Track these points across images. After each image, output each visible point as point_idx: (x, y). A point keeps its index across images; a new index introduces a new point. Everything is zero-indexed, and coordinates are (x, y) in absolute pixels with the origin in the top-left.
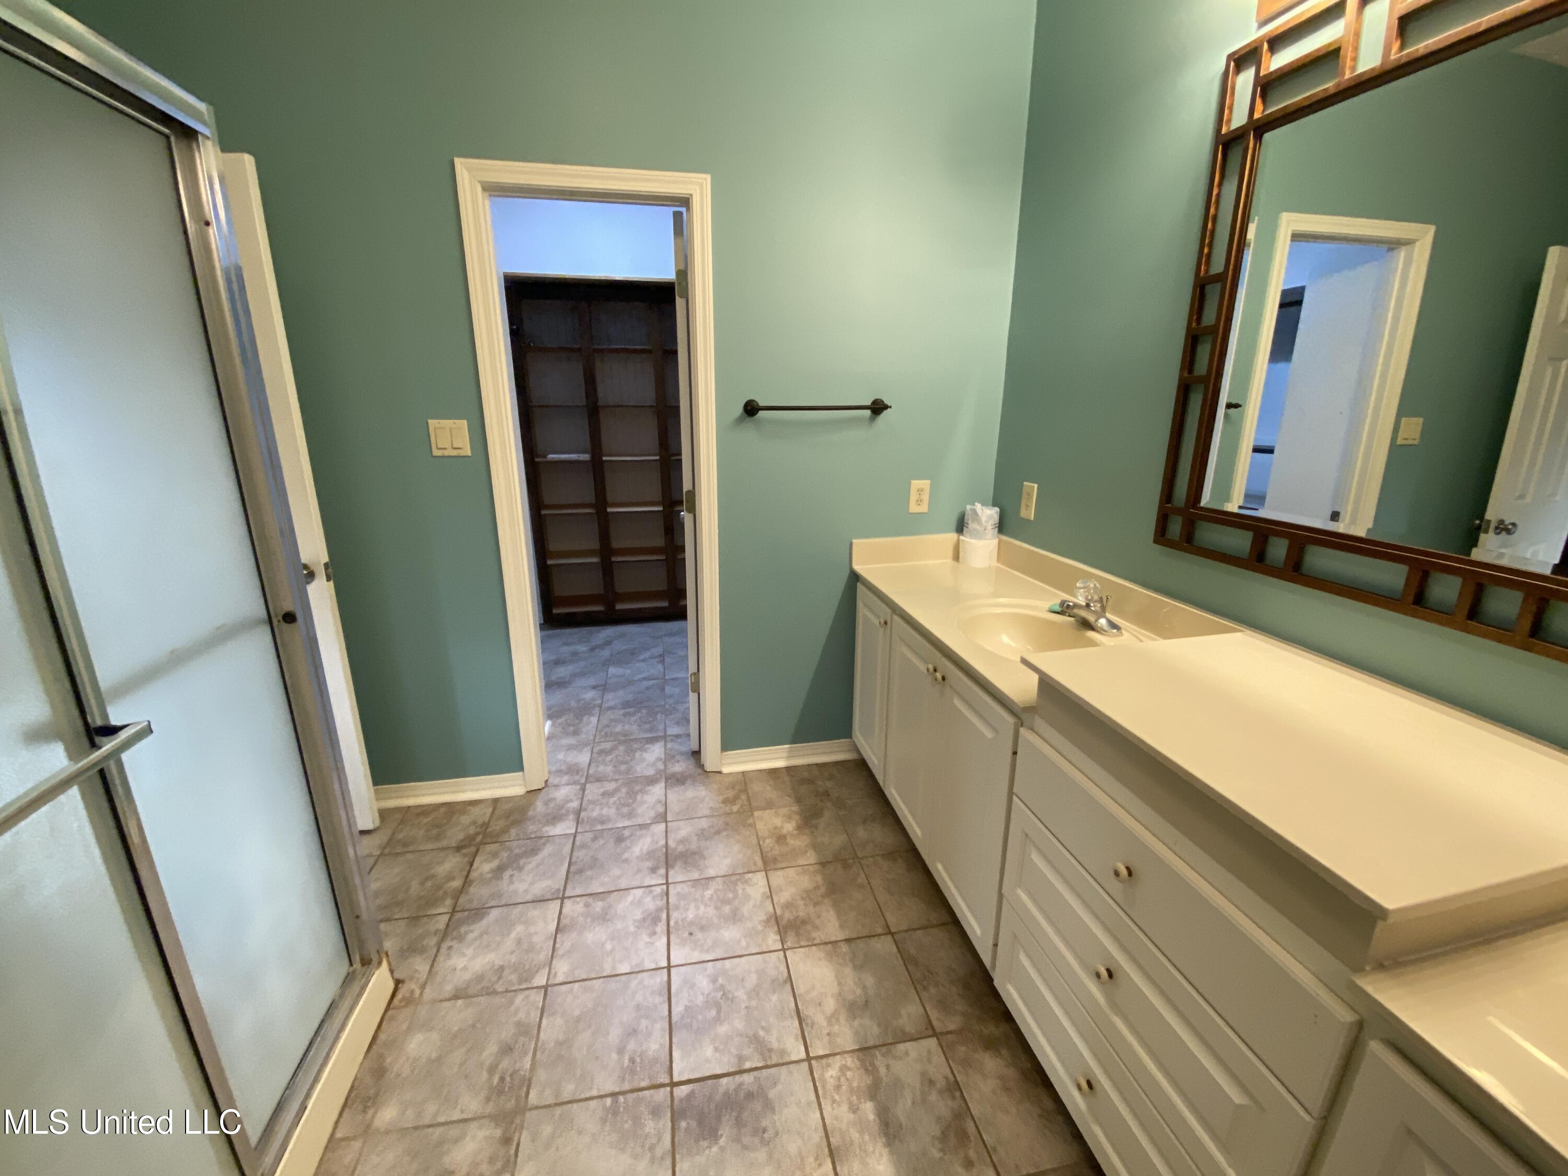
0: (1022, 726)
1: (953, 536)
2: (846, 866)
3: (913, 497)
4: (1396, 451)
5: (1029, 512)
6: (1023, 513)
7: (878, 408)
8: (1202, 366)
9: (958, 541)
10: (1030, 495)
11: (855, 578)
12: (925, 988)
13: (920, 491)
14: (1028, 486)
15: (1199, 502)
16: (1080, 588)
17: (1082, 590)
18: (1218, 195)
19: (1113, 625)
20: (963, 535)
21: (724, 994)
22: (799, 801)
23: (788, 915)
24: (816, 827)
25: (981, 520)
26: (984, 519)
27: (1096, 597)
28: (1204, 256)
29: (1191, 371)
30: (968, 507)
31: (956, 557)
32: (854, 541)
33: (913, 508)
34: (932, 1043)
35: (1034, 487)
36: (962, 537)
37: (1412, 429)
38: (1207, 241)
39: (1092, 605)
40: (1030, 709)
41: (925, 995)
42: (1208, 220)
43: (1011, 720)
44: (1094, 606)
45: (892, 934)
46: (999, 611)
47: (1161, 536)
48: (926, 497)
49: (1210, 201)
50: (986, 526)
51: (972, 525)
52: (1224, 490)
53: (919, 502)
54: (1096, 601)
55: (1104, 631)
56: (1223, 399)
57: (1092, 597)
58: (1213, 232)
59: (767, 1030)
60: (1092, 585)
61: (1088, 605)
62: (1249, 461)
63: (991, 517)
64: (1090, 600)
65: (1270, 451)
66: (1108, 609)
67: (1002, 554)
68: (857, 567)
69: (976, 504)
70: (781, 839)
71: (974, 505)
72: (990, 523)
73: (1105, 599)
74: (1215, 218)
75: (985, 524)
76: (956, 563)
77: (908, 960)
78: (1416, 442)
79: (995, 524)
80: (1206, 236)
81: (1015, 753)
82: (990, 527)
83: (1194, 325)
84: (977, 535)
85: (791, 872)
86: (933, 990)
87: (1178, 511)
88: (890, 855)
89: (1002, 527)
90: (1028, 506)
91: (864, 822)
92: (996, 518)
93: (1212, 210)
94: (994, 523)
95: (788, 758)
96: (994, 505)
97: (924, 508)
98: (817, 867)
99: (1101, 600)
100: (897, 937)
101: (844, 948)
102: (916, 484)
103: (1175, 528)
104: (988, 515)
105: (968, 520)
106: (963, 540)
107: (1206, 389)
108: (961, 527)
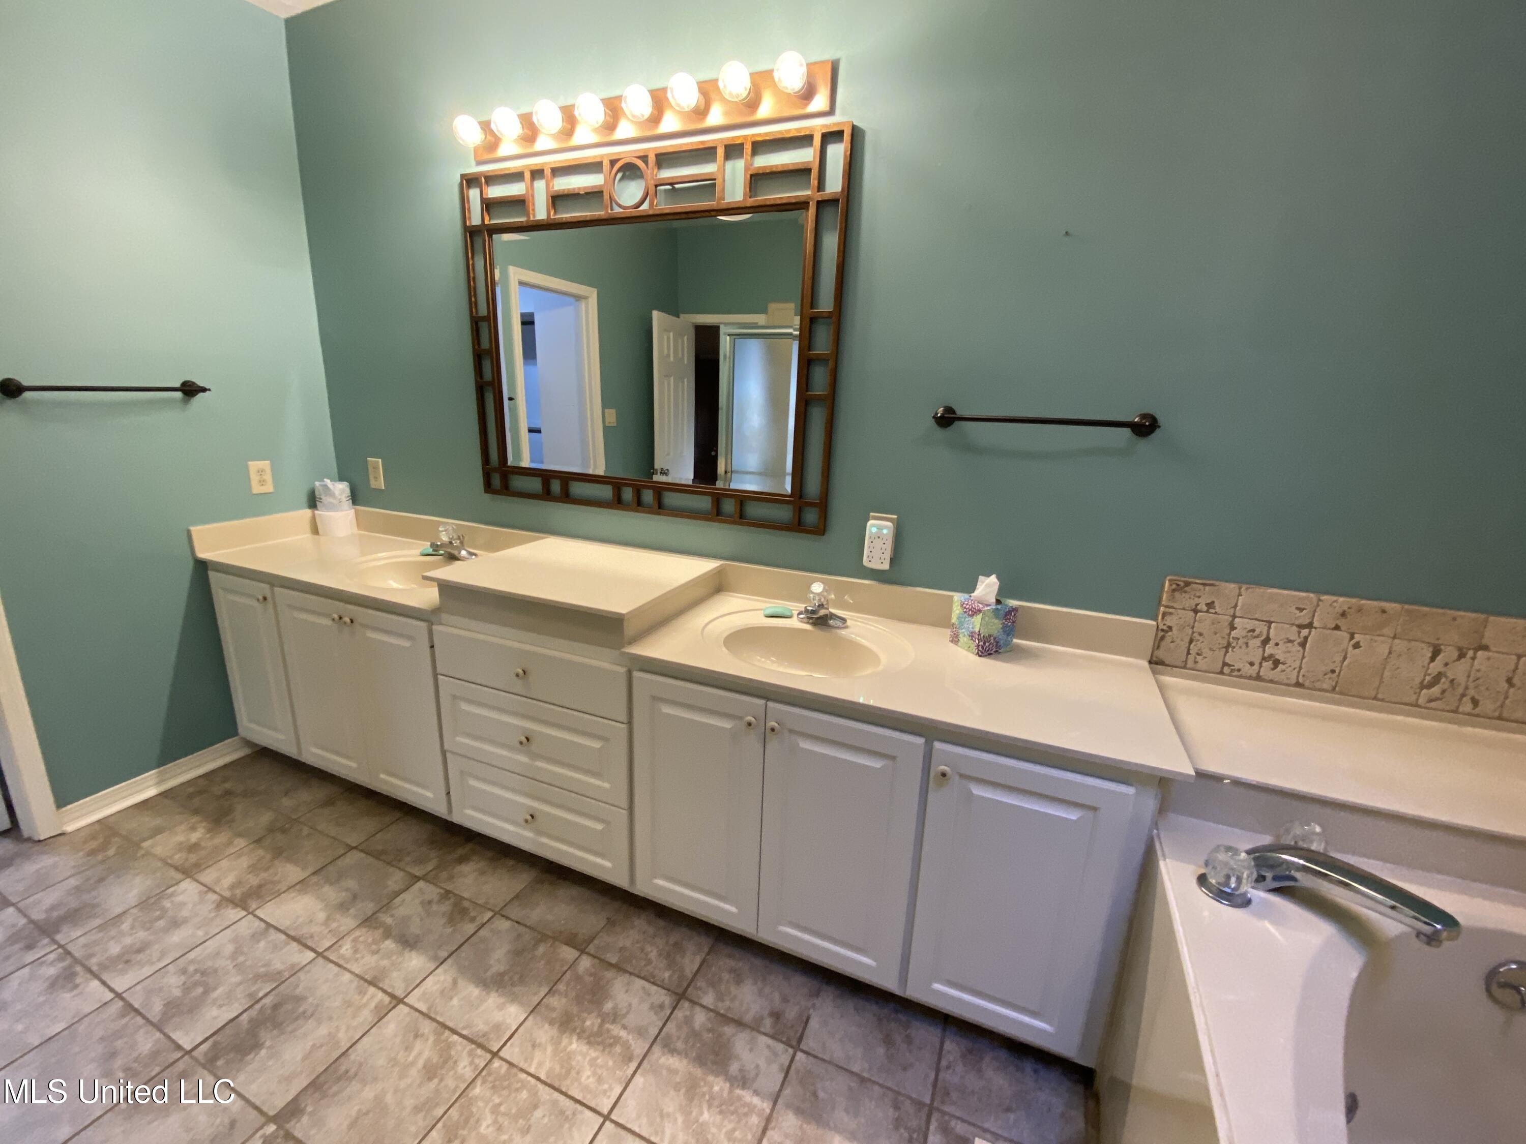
0: (432, 624)
1: (308, 512)
2: (284, 831)
3: (254, 477)
4: (607, 430)
5: (379, 482)
6: (373, 484)
7: (190, 390)
8: (488, 375)
9: (314, 519)
10: (376, 468)
11: (202, 567)
12: (400, 861)
13: (261, 472)
14: (371, 461)
15: (507, 463)
16: (442, 531)
17: (444, 533)
18: (473, 264)
19: (471, 554)
20: (317, 510)
21: (202, 974)
22: (196, 812)
23: (238, 892)
24: (233, 821)
25: (334, 494)
26: (337, 493)
27: (455, 537)
28: (473, 304)
29: (481, 377)
30: (317, 484)
31: (315, 531)
32: (192, 528)
33: (257, 489)
34: (421, 884)
35: (378, 462)
36: (316, 512)
37: (612, 416)
38: (472, 294)
39: (454, 542)
40: (436, 611)
41: (401, 865)
42: (470, 280)
43: (423, 625)
44: (456, 543)
45: (355, 848)
46: (382, 562)
47: (488, 487)
48: (268, 477)
49: (469, 269)
50: (340, 499)
51: (326, 499)
52: (518, 454)
53: (262, 482)
54: (456, 539)
55: (467, 558)
56: (506, 396)
57: (453, 537)
58: (475, 288)
59: (267, 964)
60: (450, 528)
61: (451, 543)
62: (527, 438)
63: (343, 491)
64: (451, 539)
65: (538, 431)
66: (465, 543)
67: (360, 522)
68: (202, 555)
69: (325, 480)
70: (193, 848)
71: (324, 481)
72: (344, 496)
73: (461, 537)
74: (474, 278)
75: (339, 497)
76: (316, 537)
77: (377, 855)
78: (615, 425)
79: (348, 497)
80: (472, 291)
81: (432, 647)
82: (344, 500)
83: (476, 347)
84: (332, 508)
85: (224, 863)
86: (408, 859)
87: (495, 470)
88: (329, 803)
89: (355, 498)
90: (377, 478)
91: (286, 794)
92: (348, 491)
93: (472, 275)
94: (347, 495)
95: (159, 783)
96: (341, 479)
97: (269, 488)
98: (252, 846)
99: (459, 538)
100: (360, 847)
101: (315, 879)
102: (254, 466)
103: (496, 481)
104: (341, 489)
105: (320, 495)
106: (320, 515)
107: (494, 389)
108: (313, 502)
